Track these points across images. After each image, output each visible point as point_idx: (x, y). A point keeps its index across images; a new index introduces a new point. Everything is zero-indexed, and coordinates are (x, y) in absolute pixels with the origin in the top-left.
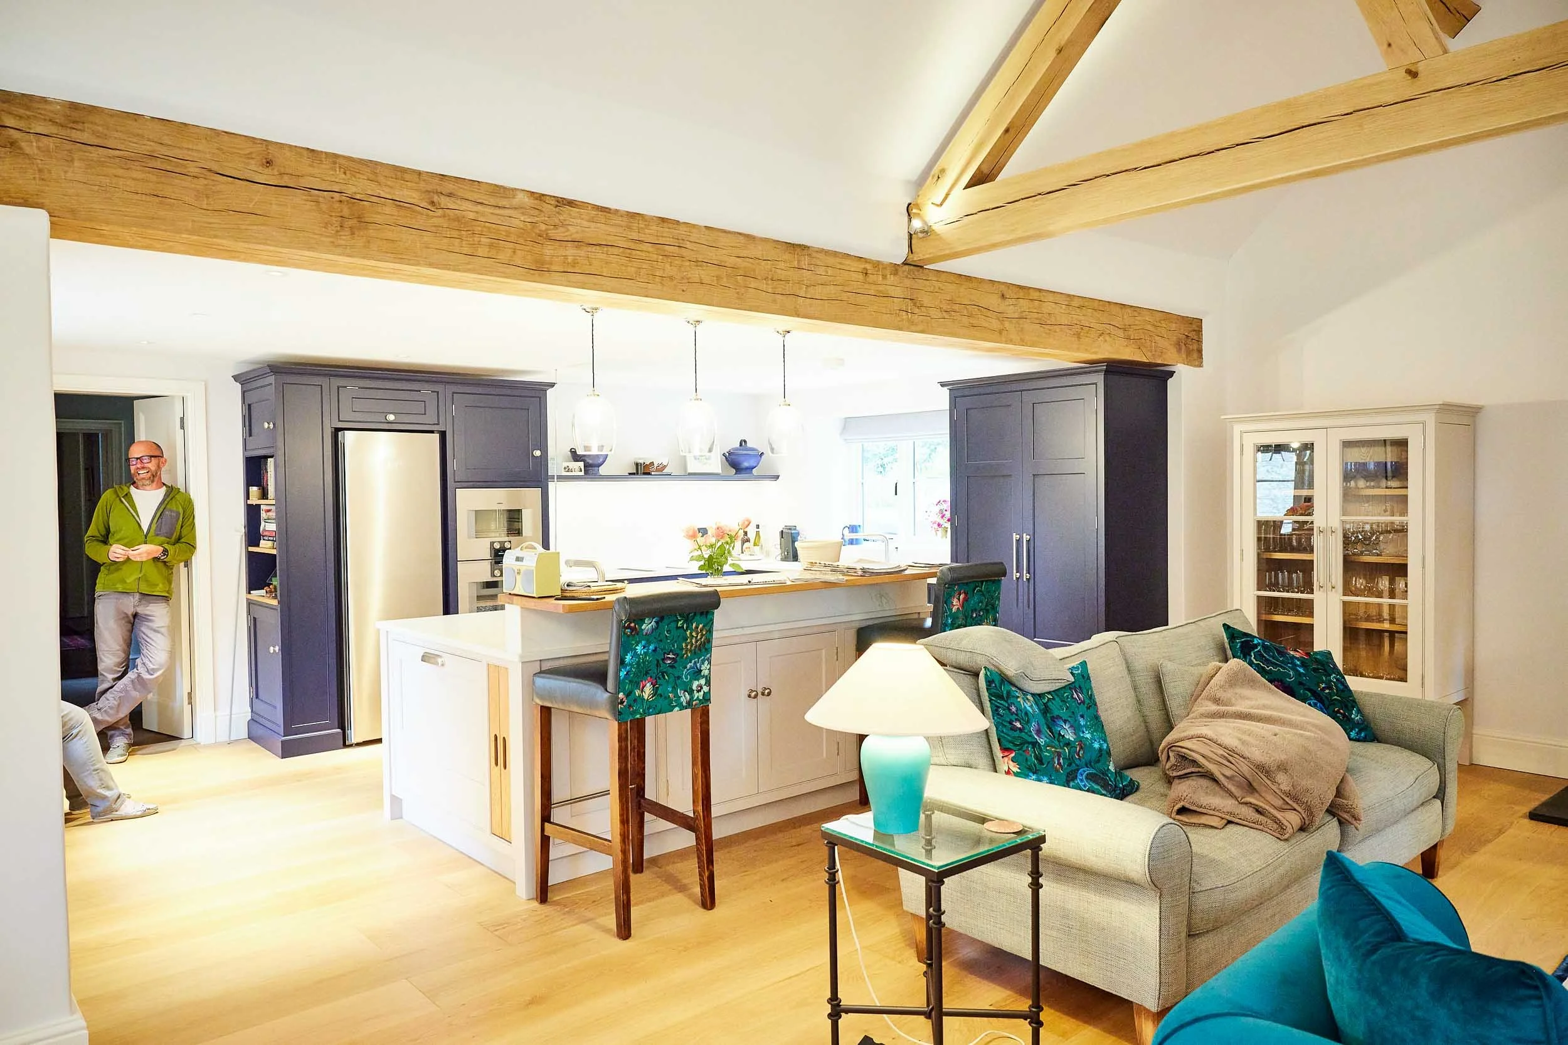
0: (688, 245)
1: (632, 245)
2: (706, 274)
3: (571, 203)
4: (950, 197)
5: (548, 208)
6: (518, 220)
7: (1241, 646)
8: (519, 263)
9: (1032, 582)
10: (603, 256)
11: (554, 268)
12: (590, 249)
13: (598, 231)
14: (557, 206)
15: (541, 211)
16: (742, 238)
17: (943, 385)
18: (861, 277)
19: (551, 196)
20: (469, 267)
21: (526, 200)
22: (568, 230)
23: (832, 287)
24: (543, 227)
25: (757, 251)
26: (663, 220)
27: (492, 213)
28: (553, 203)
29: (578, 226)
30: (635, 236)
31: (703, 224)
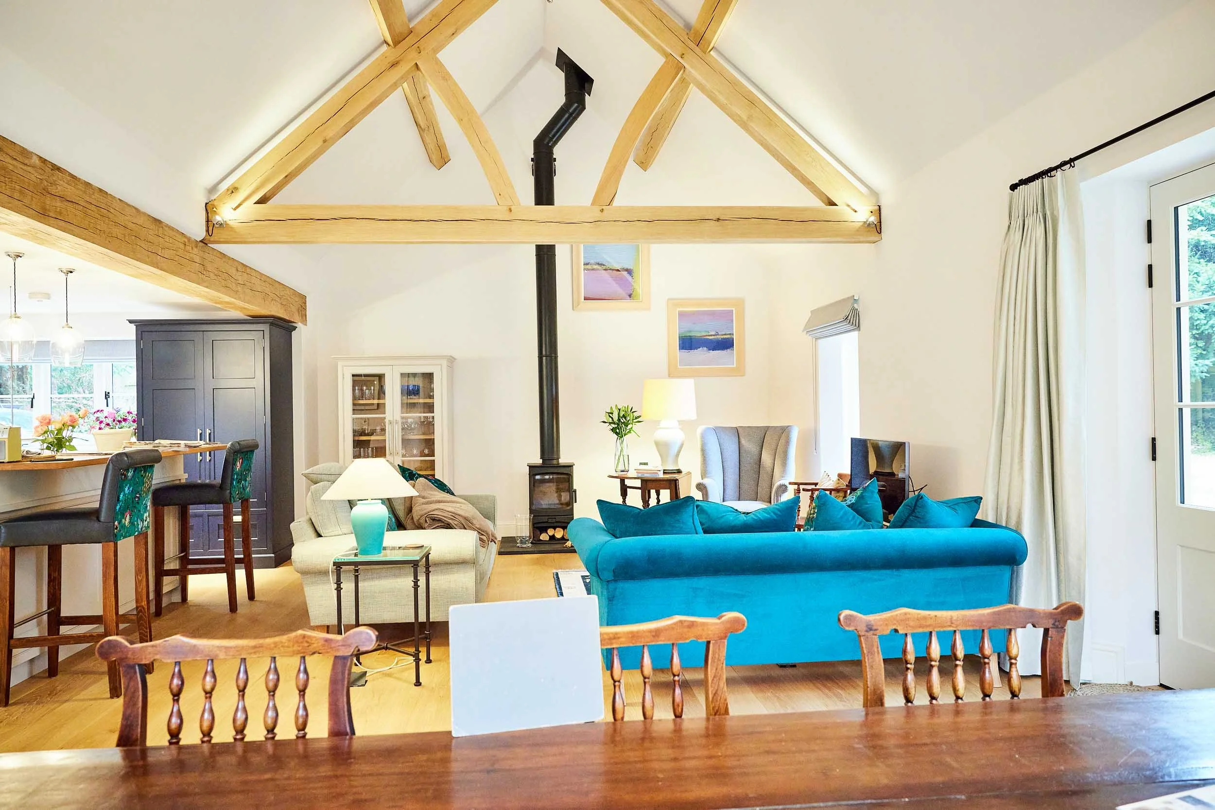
0: (112, 210)
1: (87, 205)
2: (117, 231)
3: (59, 169)
4: (241, 207)
5: (48, 170)
6: (34, 176)
7: (409, 475)
8: (34, 207)
9: (212, 462)
10: (73, 210)
11: (51, 214)
12: (66, 203)
13: (70, 191)
14: (52, 170)
15: (45, 171)
16: (134, 209)
17: (131, 322)
18: (182, 246)
19: (50, 162)
20: (10, 205)
21: (37, 161)
22: (57, 188)
23: (172, 251)
24: (46, 184)
25: (141, 220)
26: (101, 190)
27: (21, 168)
28: (50, 166)
29: (63, 187)
30: (88, 199)
31: (118, 196)
